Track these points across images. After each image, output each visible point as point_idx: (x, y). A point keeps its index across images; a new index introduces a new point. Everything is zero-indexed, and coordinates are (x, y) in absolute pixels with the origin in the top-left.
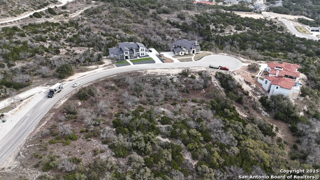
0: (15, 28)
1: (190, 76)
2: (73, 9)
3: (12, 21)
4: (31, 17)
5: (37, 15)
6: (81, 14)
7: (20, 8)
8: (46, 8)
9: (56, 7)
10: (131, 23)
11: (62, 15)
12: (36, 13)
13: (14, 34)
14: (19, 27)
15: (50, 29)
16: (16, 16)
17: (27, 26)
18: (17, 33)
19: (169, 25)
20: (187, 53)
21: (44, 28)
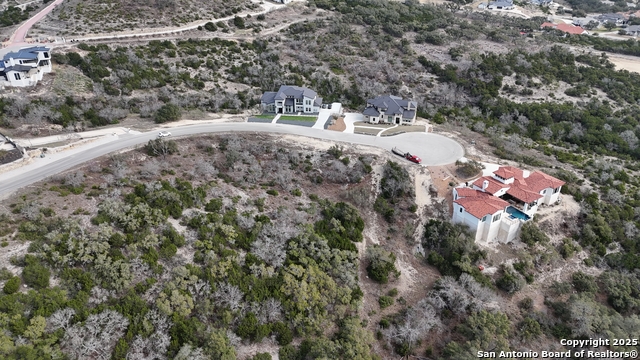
0: (167, 44)
1: (341, 158)
2: (273, 22)
3: (169, 32)
4: (200, 28)
5: (210, 27)
6: (282, 31)
7: (192, 14)
8: (233, 17)
9: (249, 16)
10: (353, 54)
11: (251, 29)
12: (210, 24)
13: (161, 52)
14: (174, 43)
15: (214, 51)
16: (179, 26)
17: (185, 42)
18: (167, 50)
19: (419, 65)
20: (386, 121)
21: (208, 47)
